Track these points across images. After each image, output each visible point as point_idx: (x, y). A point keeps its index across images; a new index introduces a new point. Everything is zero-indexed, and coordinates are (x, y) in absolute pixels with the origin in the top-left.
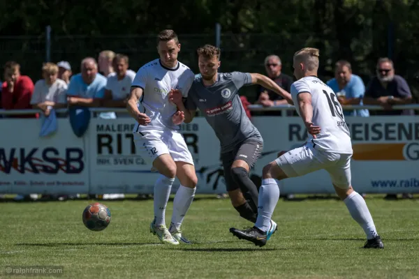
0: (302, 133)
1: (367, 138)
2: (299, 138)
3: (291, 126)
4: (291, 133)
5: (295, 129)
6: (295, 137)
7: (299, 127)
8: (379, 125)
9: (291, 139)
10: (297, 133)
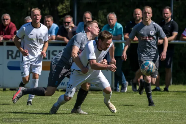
0: (14, 55)
1: (49, 58)
2: (12, 58)
3: (8, 51)
4: (8, 55)
5: (10, 53)
6: (10, 57)
7: (12, 52)
8: (56, 51)
9: (8, 58)
10: (11, 55)
